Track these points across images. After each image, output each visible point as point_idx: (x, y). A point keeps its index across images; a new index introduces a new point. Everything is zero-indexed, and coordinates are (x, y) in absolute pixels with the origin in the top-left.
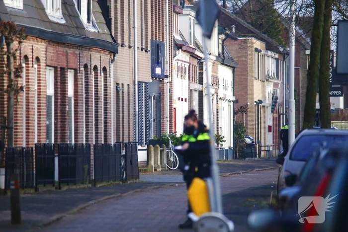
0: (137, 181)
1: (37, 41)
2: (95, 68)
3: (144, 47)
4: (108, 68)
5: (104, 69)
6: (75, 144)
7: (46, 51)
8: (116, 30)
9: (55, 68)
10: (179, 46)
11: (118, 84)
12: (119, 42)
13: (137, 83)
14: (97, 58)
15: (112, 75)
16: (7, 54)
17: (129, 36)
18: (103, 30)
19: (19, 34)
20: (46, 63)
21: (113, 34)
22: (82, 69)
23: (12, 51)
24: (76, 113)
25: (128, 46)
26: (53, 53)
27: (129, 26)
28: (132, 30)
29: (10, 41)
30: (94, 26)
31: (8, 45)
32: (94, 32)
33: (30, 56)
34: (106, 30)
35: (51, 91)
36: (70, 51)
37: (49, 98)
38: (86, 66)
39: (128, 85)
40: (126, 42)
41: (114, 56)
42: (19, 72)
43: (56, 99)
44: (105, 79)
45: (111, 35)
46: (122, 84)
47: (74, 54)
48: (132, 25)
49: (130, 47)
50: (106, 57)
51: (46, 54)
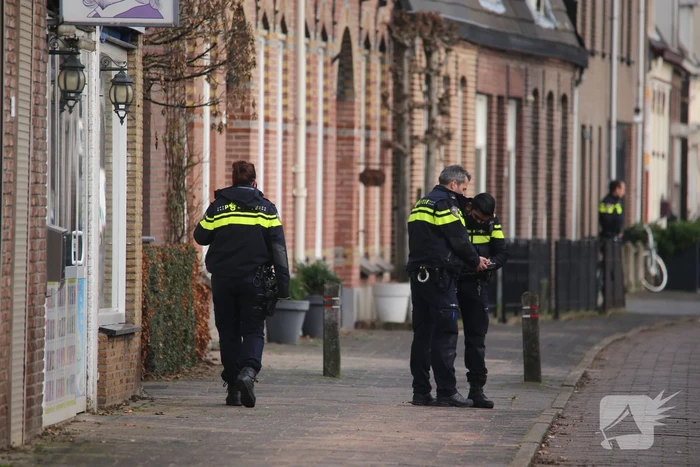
0: (622, 310)
1: (465, 47)
2: (550, 96)
3: (625, 55)
4: (569, 96)
5: (564, 99)
6: (516, 240)
7: (477, 66)
8: (584, 25)
9: (489, 96)
10: (656, 51)
11: (583, 127)
12: (588, 45)
13: (614, 124)
14: (554, 79)
15: (576, 109)
16: (427, 71)
17: (604, 34)
18: (563, 23)
19: (447, 35)
20: (476, 87)
21: (579, 31)
22: (531, 98)
23: (435, 67)
24: (519, 180)
25: (600, 54)
26: (488, 69)
27: (604, 15)
28: (608, 23)
29: (433, 48)
30: (547, 16)
31: (429, 55)
32: (549, 30)
33: (453, 76)
34: (568, 25)
35: (480, 140)
36: (513, 64)
37: (477, 152)
38: (535, 93)
39: (600, 129)
40: (598, 47)
41: (581, 73)
42: (444, 105)
43: (489, 155)
44: (565, 118)
45: (576, 33)
46: (591, 128)
47: (519, 70)
48: (608, 14)
49: (603, 55)
50: (567, 76)
51: (477, 71)
